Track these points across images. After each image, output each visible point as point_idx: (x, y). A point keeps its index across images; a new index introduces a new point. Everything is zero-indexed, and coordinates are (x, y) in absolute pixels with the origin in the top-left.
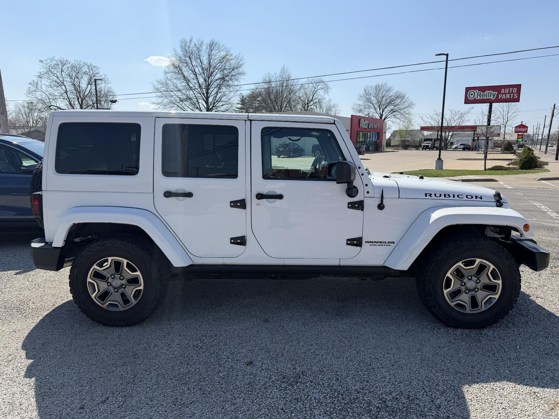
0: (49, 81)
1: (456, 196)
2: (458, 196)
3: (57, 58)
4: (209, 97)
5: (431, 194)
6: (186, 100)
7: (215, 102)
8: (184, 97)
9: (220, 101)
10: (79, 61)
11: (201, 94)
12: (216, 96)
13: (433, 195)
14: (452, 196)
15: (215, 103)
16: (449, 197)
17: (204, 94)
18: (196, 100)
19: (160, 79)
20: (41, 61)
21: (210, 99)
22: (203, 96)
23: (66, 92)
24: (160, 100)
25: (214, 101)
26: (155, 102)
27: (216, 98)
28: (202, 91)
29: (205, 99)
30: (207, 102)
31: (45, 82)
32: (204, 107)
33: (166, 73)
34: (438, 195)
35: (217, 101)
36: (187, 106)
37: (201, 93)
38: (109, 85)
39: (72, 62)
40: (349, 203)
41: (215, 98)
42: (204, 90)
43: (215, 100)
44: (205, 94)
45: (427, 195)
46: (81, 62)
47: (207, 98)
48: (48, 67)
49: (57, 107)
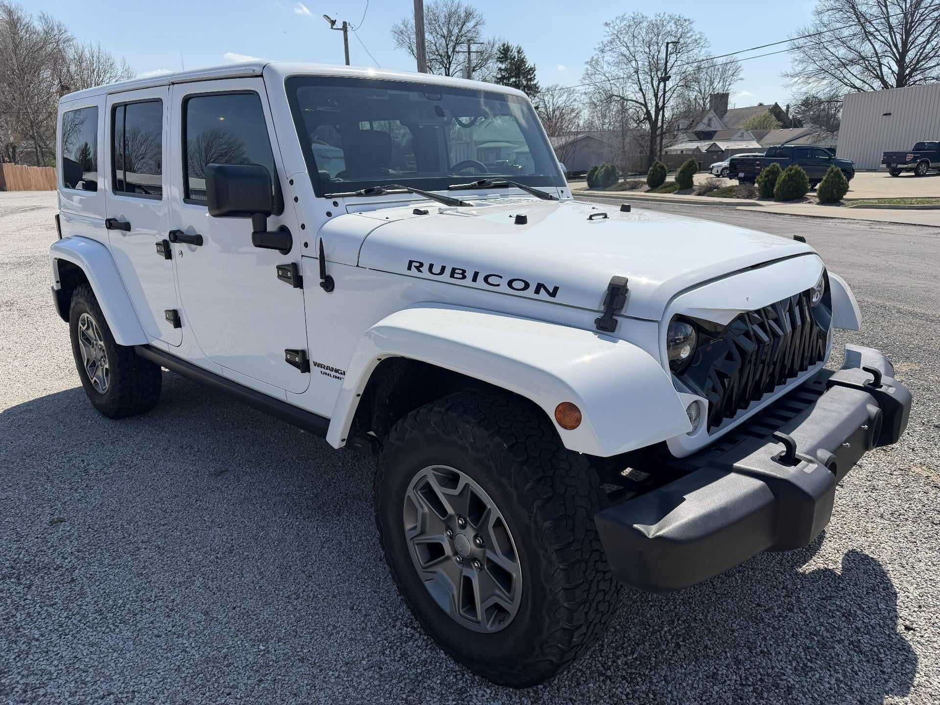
0: (614, 55)
1: (480, 278)
2: (486, 279)
3: (629, 15)
4: (908, 51)
5: (421, 265)
6: (853, 62)
7: (921, 58)
8: (851, 56)
9: (934, 56)
10: (662, 15)
11: (890, 46)
12: (925, 48)
13: (425, 269)
14: (470, 275)
15: (922, 61)
16: (461, 276)
17: (896, 46)
18: (876, 59)
19: (804, 26)
20: (607, 24)
21: (911, 54)
22: (894, 50)
23: (636, 72)
24: (799, 69)
25: (919, 58)
26: (789, 73)
27: (923, 50)
28: (894, 39)
29: (897, 55)
30: (900, 62)
31: (609, 57)
32: (893, 71)
33: (819, 13)
34: (437, 269)
35: (924, 59)
36: (855, 74)
37: (891, 43)
38: (709, 49)
39: (652, 17)
40: (279, 268)
41: (921, 51)
42: (898, 36)
43: (920, 56)
44: (900, 45)
45: (413, 267)
46: (666, 16)
47: (903, 54)
48: (616, 32)
49: (620, 96)
